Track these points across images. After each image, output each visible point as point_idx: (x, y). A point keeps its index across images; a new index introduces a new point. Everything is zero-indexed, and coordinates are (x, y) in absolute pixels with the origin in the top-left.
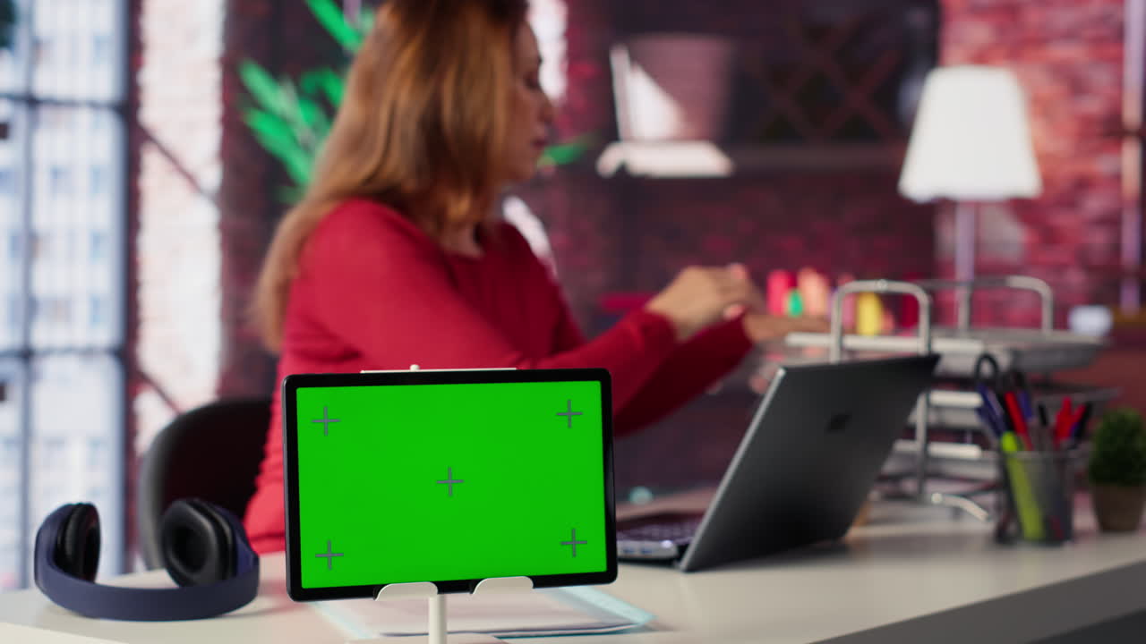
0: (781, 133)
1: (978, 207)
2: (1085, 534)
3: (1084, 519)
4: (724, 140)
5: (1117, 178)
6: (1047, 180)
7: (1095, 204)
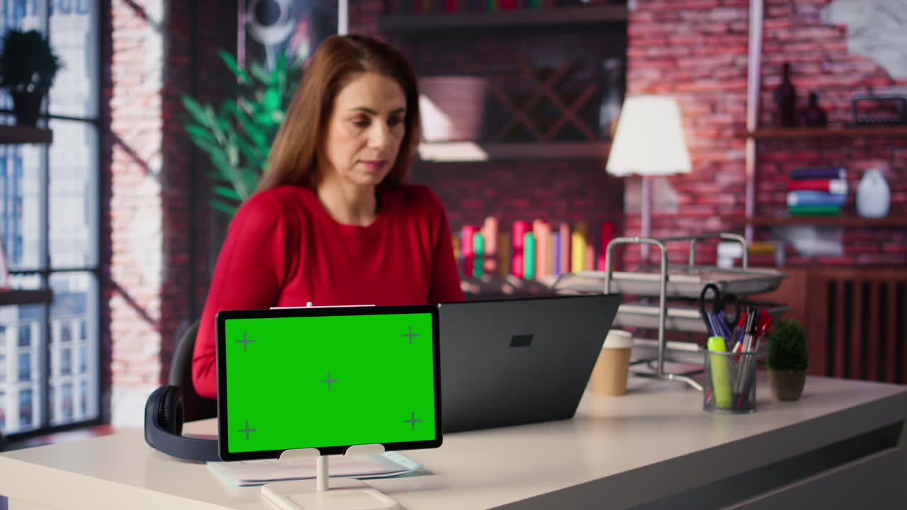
0: (519, 135)
1: (652, 179)
2: (765, 404)
3: (764, 392)
4: (481, 140)
5: (743, 162)
6: (695, 163)
7: (725, 179)
